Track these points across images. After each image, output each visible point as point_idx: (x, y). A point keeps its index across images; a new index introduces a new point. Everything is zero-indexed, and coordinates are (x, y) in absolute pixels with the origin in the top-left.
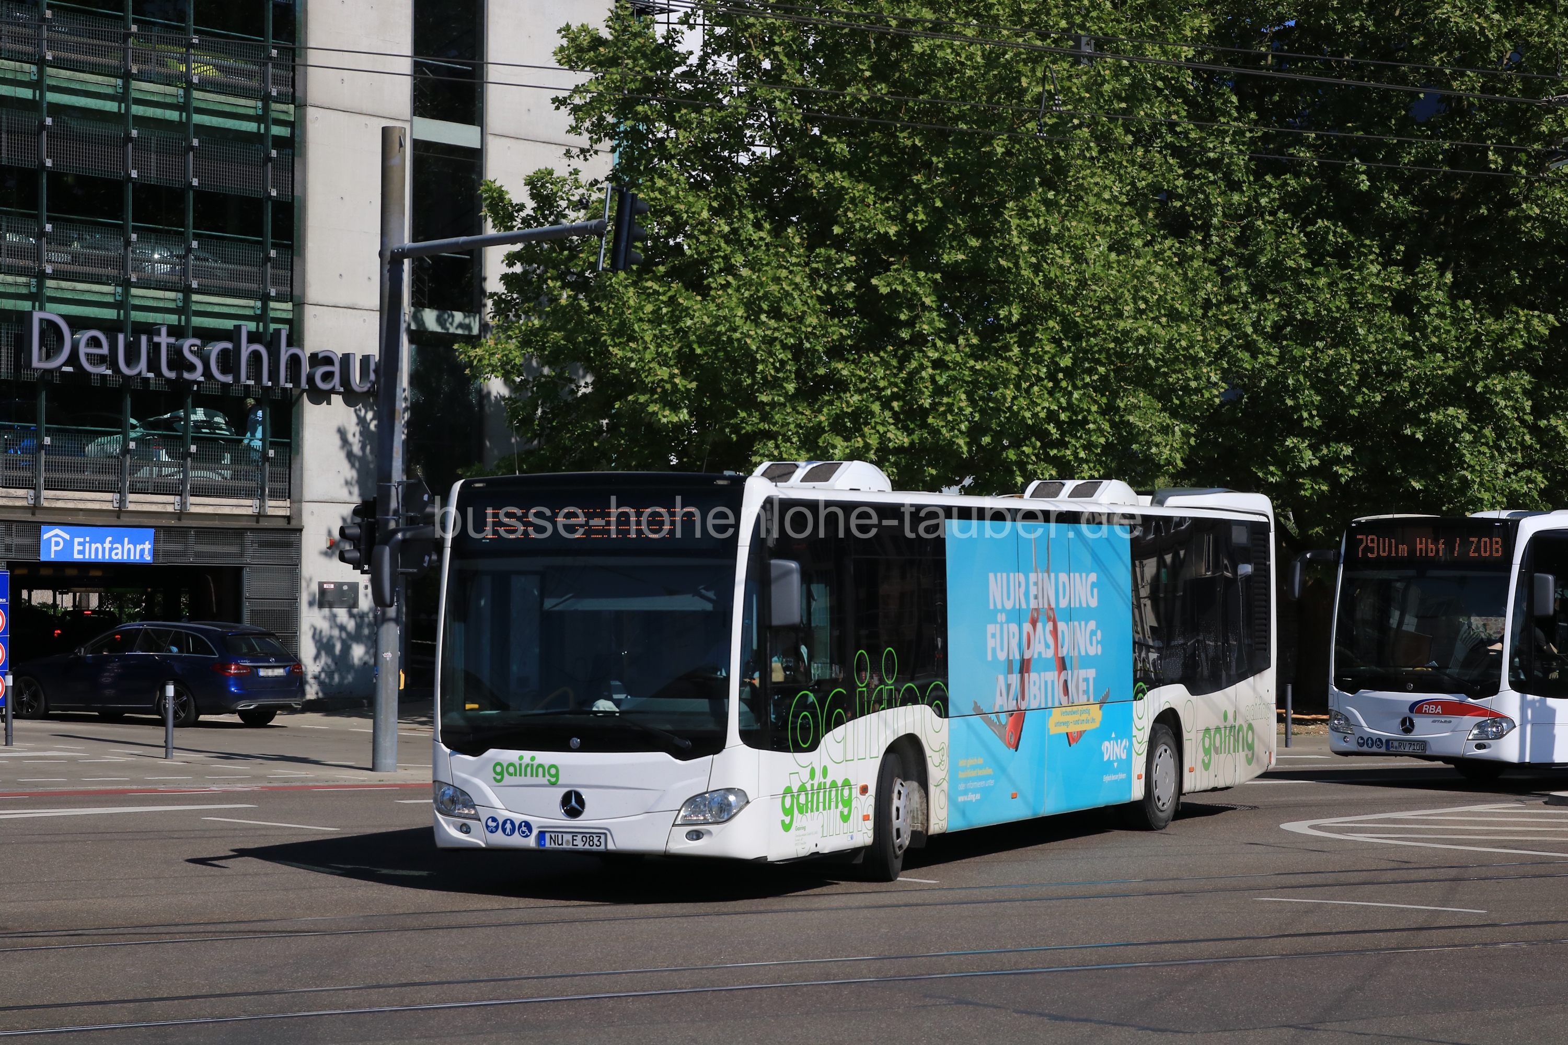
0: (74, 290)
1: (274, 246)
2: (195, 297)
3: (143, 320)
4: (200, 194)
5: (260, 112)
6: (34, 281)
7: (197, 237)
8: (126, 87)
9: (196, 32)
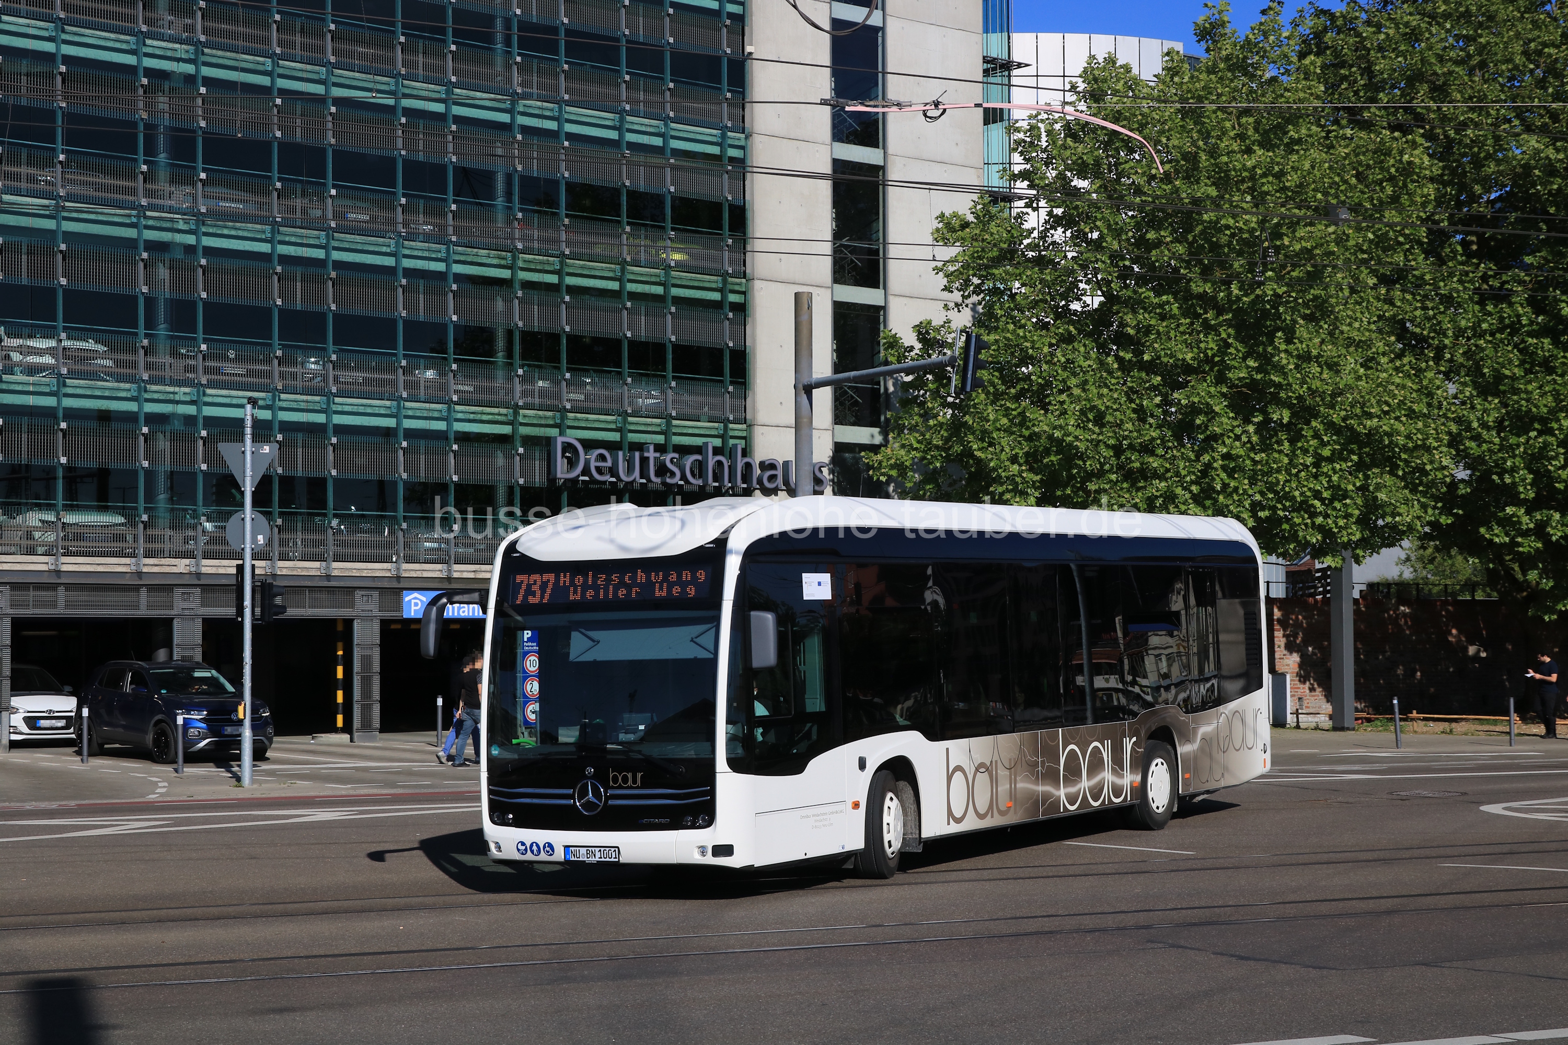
0: (587, 420)
1: (732, 383)
2: (675, 422)
3: (637, 441)
4: (676, 347)
5: (720, 285)
6: (558, 414)
7: (674, 378)
8: (623, 270)
9: (673, 229)
